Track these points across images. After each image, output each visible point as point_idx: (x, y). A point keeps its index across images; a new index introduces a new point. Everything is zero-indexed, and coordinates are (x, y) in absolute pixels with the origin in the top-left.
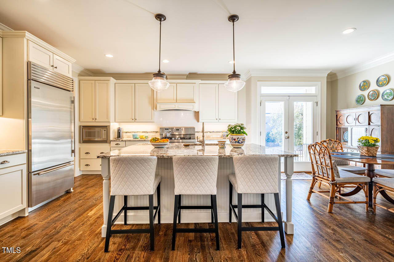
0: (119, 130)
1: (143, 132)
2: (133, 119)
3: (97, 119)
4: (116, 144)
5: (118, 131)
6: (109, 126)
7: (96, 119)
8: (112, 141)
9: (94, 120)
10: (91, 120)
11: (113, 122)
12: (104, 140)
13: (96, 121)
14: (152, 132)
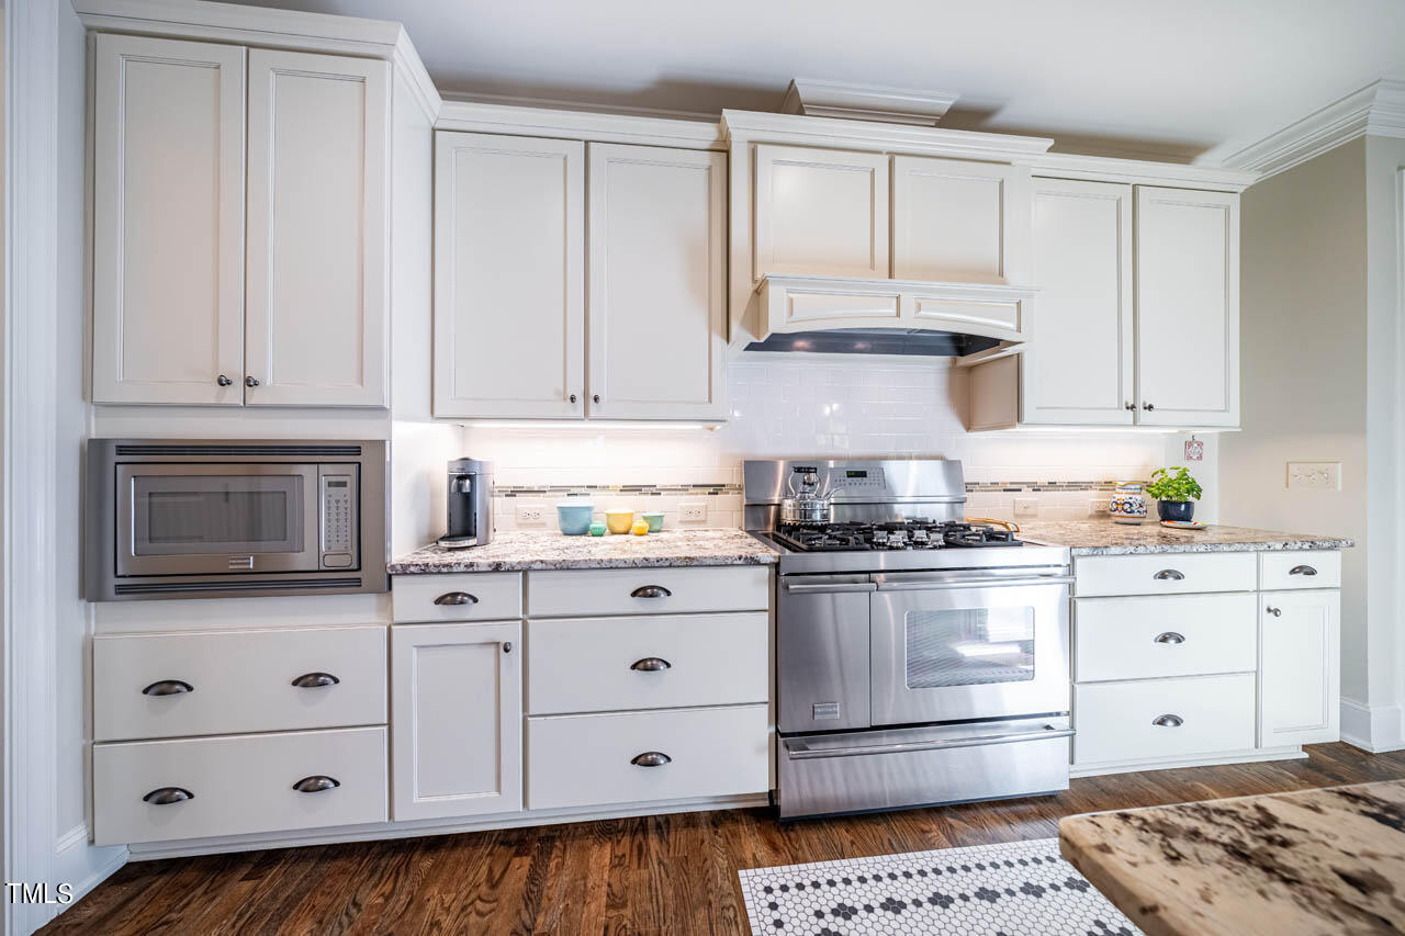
0: (461, 478)
1: (626, 489)
2: (573, 399)
3: (269, 382)
4: (438, 602)
5: (460, 487)
6: (380, 445)
7: (249, 382)
8: (405, 571)
9: (233, 395)
10: (211, 394)
11: (409, 418)
12: (330, 562)
13: (256, 396)
14: (684, 488)
